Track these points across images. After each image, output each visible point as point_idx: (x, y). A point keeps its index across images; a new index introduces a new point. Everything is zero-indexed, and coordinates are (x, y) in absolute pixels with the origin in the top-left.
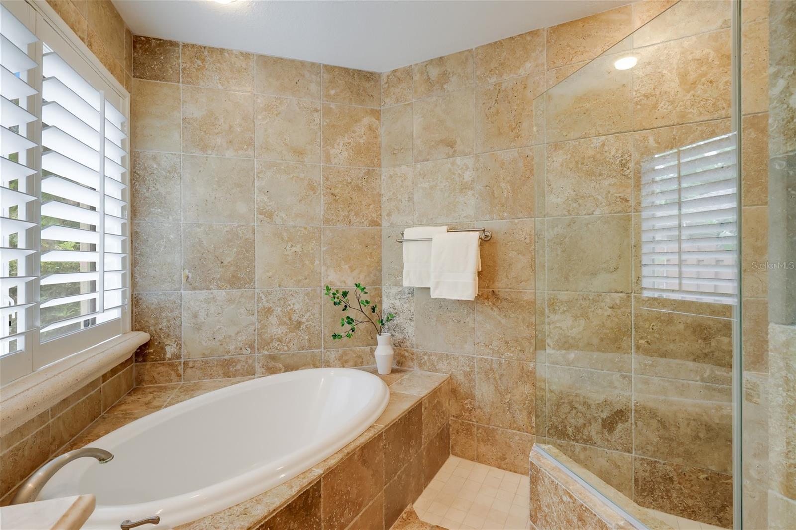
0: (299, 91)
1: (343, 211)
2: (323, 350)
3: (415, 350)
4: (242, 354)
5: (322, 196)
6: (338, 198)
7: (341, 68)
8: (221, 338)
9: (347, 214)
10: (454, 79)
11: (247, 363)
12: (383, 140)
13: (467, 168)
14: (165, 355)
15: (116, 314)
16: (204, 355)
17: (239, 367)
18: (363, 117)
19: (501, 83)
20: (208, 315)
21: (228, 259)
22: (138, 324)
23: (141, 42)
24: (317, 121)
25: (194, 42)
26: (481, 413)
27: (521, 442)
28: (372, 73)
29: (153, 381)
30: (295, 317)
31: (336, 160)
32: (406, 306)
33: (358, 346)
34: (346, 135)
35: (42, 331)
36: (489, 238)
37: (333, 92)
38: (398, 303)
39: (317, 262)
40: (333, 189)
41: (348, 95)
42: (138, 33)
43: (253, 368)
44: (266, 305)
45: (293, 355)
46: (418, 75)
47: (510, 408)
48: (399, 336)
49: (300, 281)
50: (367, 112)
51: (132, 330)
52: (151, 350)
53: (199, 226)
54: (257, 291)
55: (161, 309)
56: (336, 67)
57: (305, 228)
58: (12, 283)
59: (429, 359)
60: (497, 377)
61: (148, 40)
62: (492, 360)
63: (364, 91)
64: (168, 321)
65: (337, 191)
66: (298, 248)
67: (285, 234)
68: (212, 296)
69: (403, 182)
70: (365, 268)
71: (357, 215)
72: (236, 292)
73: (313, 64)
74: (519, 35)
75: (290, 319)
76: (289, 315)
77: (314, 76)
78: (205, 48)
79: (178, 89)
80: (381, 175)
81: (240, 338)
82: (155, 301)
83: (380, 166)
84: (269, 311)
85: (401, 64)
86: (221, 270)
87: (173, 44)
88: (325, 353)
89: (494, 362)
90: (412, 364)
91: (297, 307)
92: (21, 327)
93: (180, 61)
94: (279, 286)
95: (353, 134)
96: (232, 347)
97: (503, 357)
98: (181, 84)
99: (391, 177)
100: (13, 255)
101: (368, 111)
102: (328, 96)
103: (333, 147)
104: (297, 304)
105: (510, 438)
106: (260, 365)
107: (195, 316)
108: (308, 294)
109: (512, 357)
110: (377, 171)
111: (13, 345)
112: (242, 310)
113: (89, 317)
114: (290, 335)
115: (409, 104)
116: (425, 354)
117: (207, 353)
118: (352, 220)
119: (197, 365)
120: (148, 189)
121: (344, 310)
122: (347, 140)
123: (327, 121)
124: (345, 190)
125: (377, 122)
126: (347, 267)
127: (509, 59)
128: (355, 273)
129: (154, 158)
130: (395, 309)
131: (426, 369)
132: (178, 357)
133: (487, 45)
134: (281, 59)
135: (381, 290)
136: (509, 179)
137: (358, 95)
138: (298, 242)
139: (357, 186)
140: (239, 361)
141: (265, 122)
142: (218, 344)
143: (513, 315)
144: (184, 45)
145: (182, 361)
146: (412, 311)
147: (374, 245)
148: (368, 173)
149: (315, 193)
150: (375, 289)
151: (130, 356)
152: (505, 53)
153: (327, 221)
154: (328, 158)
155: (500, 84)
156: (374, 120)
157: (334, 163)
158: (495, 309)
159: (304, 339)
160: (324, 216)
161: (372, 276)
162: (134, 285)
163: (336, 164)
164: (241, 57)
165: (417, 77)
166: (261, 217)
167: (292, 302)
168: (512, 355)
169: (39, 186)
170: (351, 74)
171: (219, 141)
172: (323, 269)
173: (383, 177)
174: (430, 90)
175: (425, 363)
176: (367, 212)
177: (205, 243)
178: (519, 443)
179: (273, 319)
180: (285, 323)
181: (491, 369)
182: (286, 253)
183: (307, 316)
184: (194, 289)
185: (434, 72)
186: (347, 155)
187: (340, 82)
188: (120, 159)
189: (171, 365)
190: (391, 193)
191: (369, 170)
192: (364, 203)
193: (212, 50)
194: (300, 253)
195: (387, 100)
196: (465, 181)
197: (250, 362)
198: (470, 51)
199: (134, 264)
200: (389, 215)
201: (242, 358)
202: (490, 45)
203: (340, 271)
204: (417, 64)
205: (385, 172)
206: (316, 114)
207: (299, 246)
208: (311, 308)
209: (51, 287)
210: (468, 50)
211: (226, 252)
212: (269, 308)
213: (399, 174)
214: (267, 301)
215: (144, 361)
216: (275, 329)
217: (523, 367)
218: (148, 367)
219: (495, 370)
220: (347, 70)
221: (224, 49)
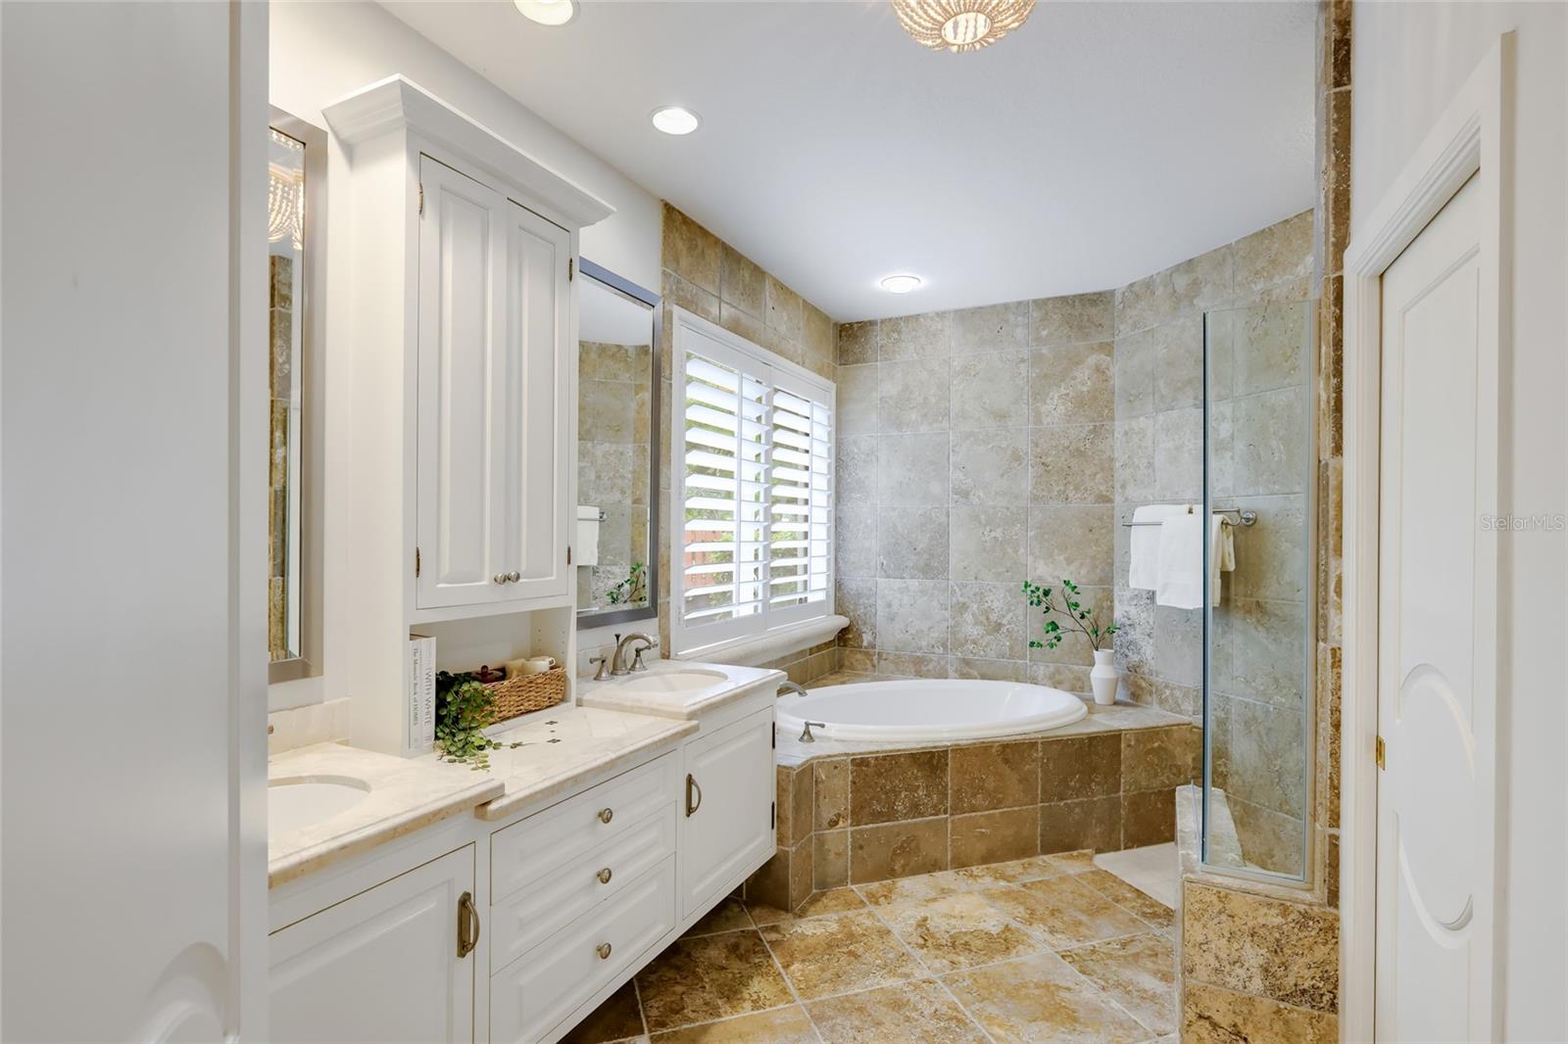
0: (1001, 341)
1: (1058, 485)
2: (1028, 662)
3: (1153, 679)
4: (934, 653)
5: (1030, 468)
6: (1050, 468)
7: (1057, 298)
8: (914, 632)
9: (1062, 488)
10: (1207, 290)
11: (939, 663)
12: (1117, 382)
13: (1224, 418)
14: (862, 642)
15: (821, 596)
16: (897, 649)
17: (930, 667)
18: (1087, 357)
19: (1271, 290)
20: (901, 606)
21: (921, 546)
22: (840, 609)
23: (846, 330)
24: (1024, 374)
25: (890, 316)
26: (1240, 782)
27: (1294, 834)
28: (1100, 294)
29: (852, 667)
30: (993, 617)
31: (1048, 419)
32: (1144, 615)
33: (1077, 664)
34: (1063, 385)
35: (772, 602)
36: (1251, 522)
37: (1044, 333)
38: (1133, 611)
39: (1022, 550)
40: (1044, 457)
41: (1065, 332)
42: (843, 322)
43: (946, 670)
44: (961, 599)
45: (992, 663)
46: (1161, 289)
47: (1280, 780)
48: (1134, 658)
49: (1000, 574)
50: (1093, 349)
51: (836, 614)
52: (850, 636)
53: (894, 509)
54: (950, 582)
55: (859, 595)
56: (1048, 299)
57: (1008, 509)
58: (756, 565)
59: (1172, 695)
60: (1263, 732)
61: (851, 324)
62: (1255, 705)
63: (1088, 320)
64: (865, 608)
65: (1049, 459)
66: (998, 533)
67: (983, 517)
68: (904, 585)
69: (1140, 440)
70: (1088, 560)
71: (1077, 489)
72: (930, 583)
73: (1020, 303)
74: (1296, 216)
75: (988, 619)
76: (986, 613)
77: (1020, 319)
78: (901, 318)
79: (876, 368)
80: (1113, 430)
81: (932, 635)
82: (854, 587)
83: (1113, 419)
84: (963, 608)
85: (1138, 276)
86: (913, 557)
87: (872, 323)
88: (1031, 667)
89: (1258, 707)
90: (1149, 699)
91: (995, 605)
92: (760, 597)
93: (879, 338)
94: (976, 578)
95: (1073, 382)
96: (924, 644)
97: (1271, 702)
98: (878, 363)
99: (1126, 433)
100: (756, 546)
101: (1095, 346)
102: (1038, 339)
103: (1045, 403)
104: (997, 601)
105: (1279, 825)
106: (953, 669)
107: (889, 605)
108: (1010, 591)
109: (1284, 704)
110: (1107, 427)
111: (756, 608)
112: (935, 603)
113: (803, 596)
114: (988, 638)
115: (1149, 331)
116: (1166, 687)
117: (899, 646)
118: (1070, 495)
119: (891, 658)
120: (850, 474)
121: (1045, 612)
122: (1063, 391)
123: (1037, 371)
124: (1061, 457)
125: (1109, 359)
126: (1062, 558)
127: (1282, 253)
128: (1072, 568)
129: (855, 442)
130: (1129, 619)
131: (1167, 707)
132: (874, 647)
133: (1251, 236)
134: (981, 308)
135: (1112, 591)
136: (1281, 434)
137: (1080, 328)
138: (999, 526)
139: (1078, 450)
140: (931, 660)
141: (962, 387)
142: (911, 638)
143: (1285, 640)
144: (882, 322)
145: (877, 651)
146: (1151, 623)
147: (1101, 529)
148: (1094, 430)
149: (1020, 464)
150: (1104, 589)
151: (832, 639)
152: (1277, 245)
153: (1035, 498)
154: (1038, 419)
155: (1269, 292)
156: (1103, 356)
157: (1045, 423)
158: (1260, 629)
159: (1004, 645)
160: (1031, 493)
161: (1098, 571)
162: (837, 569)
163: (1048, 424)
164: (937, 319)
165: (1160, 291)
166: (956, 497)
167: (991, 598)
168: (1283, 700)
169: (771, 473)
170: (1070, 302)
171: (913, 416)
172: (1030, 559)
173: (1116, 435)
174: (1175, 308)
175: (1166, 700)
176: (1092, 484)
177: (899, 528)
178: (1292, 836)
179: (968, 617)
180: (982, 622)
181: (1255, 718)
182: (983, 539)
183: (1008, 617)
184: (888, 577)
185: (1181, 282)
186: (1063, 411)
187: (1055, 317)
188: (826, 451)
189: (867, 654)
190: (1126, 456)
191: (1095, 426)
192: (1088, 472)
193: (907, 319)
194: (1000, 539)
195: (1122, 327)
196: (1221, 437)
197: (942, 663)
198: (1228, 247)
199: (838, 549)
200: (1123, 487)
201: (934, 657)
202: (1256, 235)
203: (1052, 563)
204: (1158, 274)
205: (1120, 426)
206: (1022, 365)
207: (999, 530)
208: (1013, 608)
209: (778, 568)
210: (1226, 246)
211: (919, 537)
212: (964, 604)
213: (1136, 429)
214: (961, 596)
215: (845, 646)
216: (971, 629)
217: (1299, 720)
218: (847, 652)
219: (1259, 721)
220: (1064, 299)
221: (919, 315)
